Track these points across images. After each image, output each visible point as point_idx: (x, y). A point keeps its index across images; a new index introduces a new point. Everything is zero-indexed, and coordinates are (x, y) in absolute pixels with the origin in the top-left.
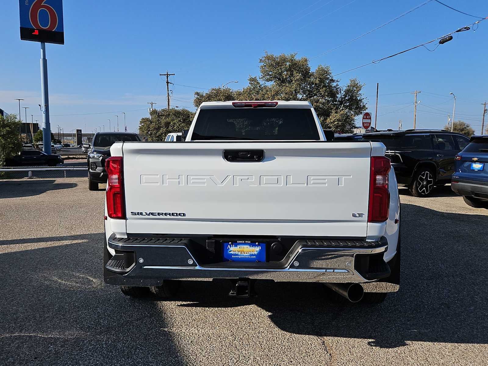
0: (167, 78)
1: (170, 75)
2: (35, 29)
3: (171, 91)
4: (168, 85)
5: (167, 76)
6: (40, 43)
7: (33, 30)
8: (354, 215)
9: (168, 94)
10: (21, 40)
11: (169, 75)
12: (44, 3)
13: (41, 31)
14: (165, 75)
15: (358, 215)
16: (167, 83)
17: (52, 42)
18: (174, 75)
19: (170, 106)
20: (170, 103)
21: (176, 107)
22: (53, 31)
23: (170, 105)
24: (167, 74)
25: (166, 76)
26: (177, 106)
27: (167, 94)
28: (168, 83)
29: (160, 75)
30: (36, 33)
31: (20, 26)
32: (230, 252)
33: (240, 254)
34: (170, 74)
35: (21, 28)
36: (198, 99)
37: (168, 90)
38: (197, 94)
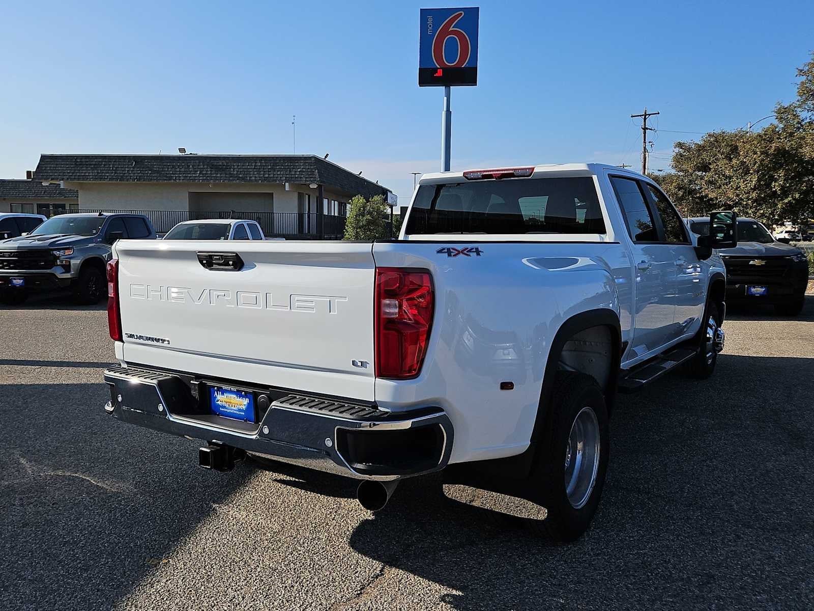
0: (645, 121)
1: (650, 115)
2: (439, 68)
3: (651, 144)
4: (645, 133)
5: (645, 117)
6: (444, 87)
7: (435, 70)
8: (354, 363)
9: (645, 148)
10: (420, 86)
11: (648, 115)
12: (453, 28)
13: (446, 70)
14: (640, 116)
15: (360, 364)
16: (643, 129)
17: (461, 84)
18: (657, 115)
19: (646, 170)
20: (647, 163)
21: (659, 171)
22: (463, 66)
23: (646, 167)
24: (646, 113)
25: (643, 117)
26: (660, 169)
27: (643, 148)
28: (645, 129)
29: (632, 117)
30: (440, 73)
31: (419, 67)
32: (217, 401)
33: (227, 406)
34: (649, 113)
35: (420, 69)
36: (681, 155)
37: (645, 142)
38: (680, 145)
